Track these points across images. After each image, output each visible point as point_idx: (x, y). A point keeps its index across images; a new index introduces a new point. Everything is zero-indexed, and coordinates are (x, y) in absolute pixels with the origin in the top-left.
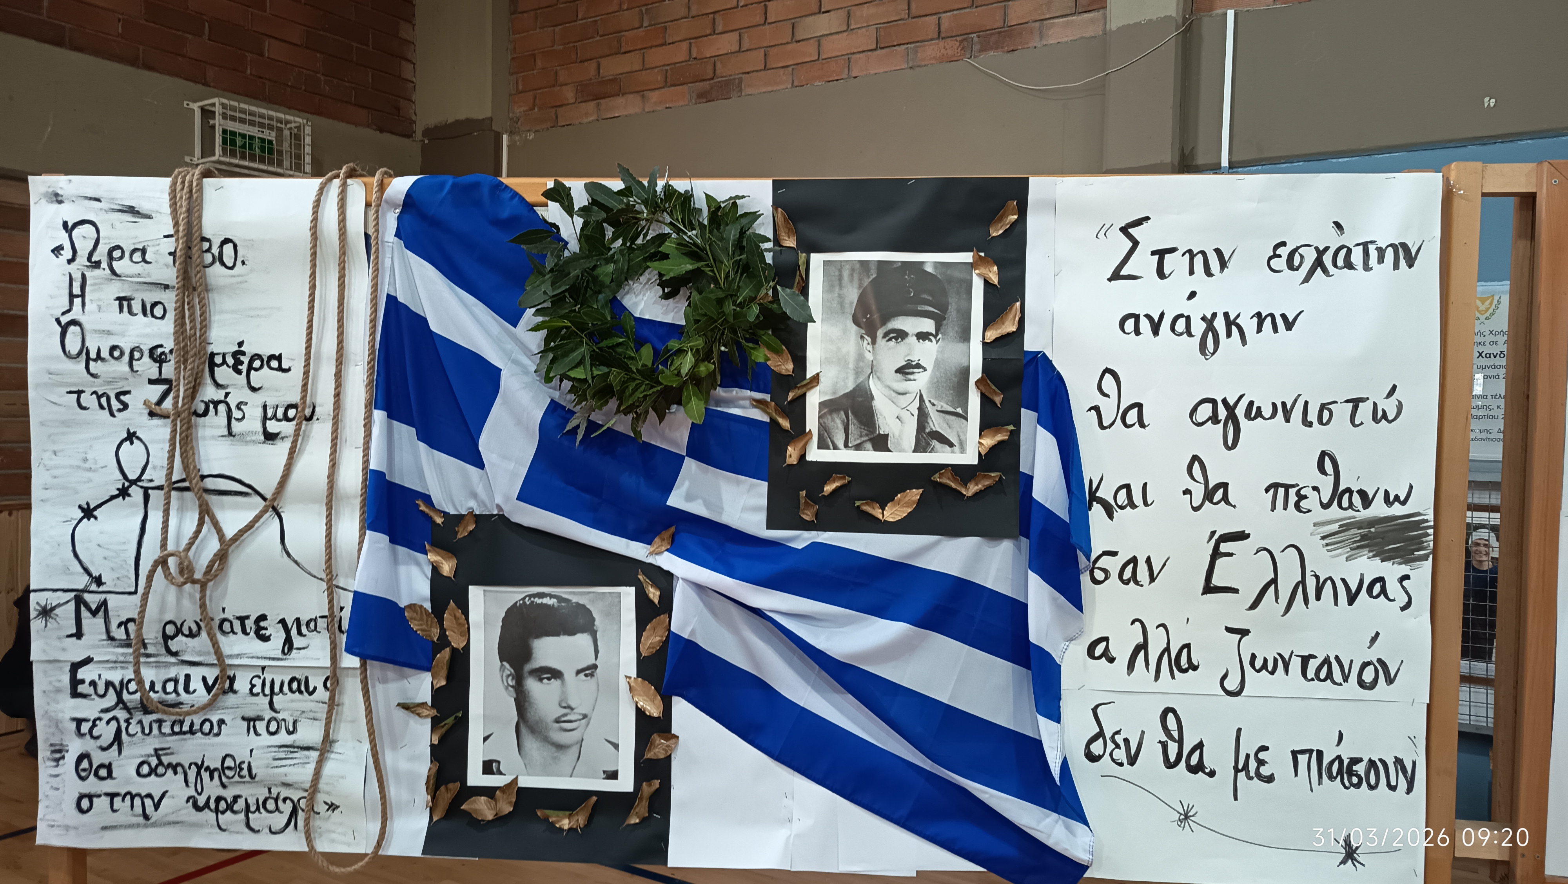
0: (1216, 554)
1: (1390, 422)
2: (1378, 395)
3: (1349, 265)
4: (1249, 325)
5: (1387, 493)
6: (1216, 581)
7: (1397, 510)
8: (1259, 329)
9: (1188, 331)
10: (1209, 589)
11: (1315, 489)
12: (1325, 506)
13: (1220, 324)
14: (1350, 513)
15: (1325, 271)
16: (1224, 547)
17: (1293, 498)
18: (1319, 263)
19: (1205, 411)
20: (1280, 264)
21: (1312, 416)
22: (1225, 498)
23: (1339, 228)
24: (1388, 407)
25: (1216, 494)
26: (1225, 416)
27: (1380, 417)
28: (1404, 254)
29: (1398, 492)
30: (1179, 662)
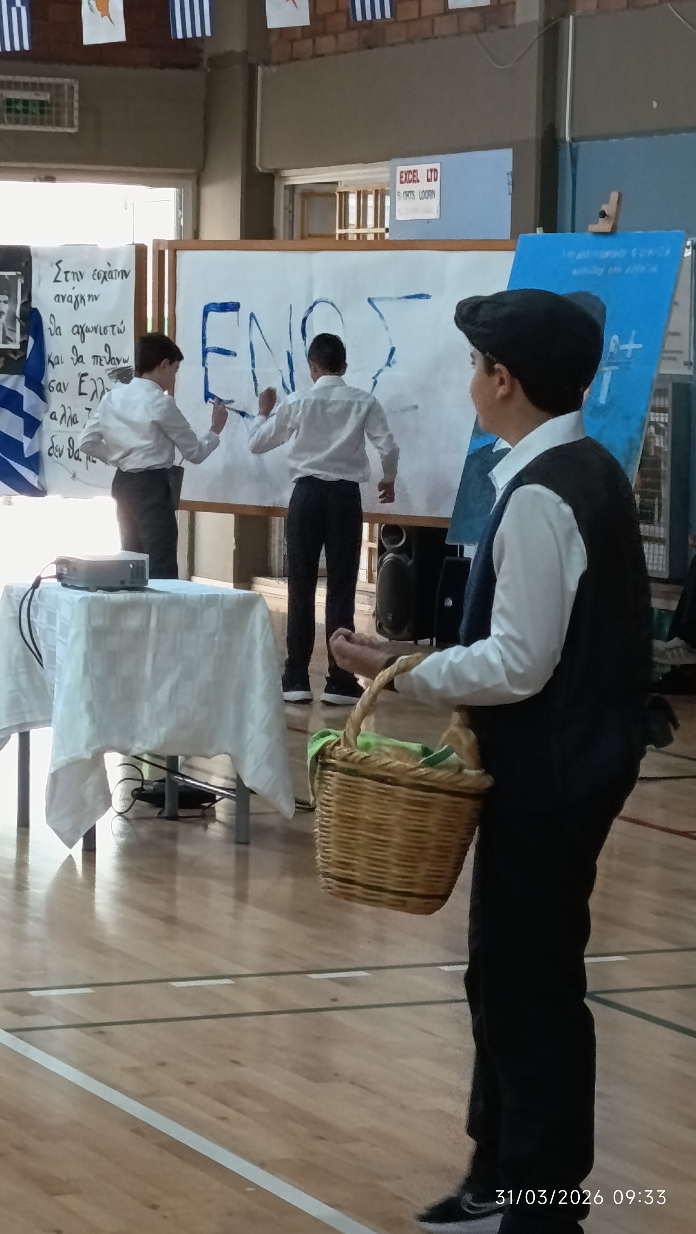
0: (81, 381)
1: (122, 333)
2: (118, 324)
3: (112, 278)
4: (86, 298)
5: (123, 359)
6: (82, 391)
7: (126, 365)
8: (89, 301)
9: (71, 301)
10: (81, 394)
11: (105, 357)
12: (108, 363)
13: (79, 299)
14: (114, 366)
15: (107, 281)
16: (83, 378)
17: (99, 361)
18: (105, 278)
19: (76, 329)
20: (96, 277)
21: (102, 332)
22: (82, 361)
23: (109, 264)
24: (122, 328)
25: (80, 359)
26: (81, 331)
27: (120, 332)
28: (125, 274)
29: (126, 358)
30: (74, 421)
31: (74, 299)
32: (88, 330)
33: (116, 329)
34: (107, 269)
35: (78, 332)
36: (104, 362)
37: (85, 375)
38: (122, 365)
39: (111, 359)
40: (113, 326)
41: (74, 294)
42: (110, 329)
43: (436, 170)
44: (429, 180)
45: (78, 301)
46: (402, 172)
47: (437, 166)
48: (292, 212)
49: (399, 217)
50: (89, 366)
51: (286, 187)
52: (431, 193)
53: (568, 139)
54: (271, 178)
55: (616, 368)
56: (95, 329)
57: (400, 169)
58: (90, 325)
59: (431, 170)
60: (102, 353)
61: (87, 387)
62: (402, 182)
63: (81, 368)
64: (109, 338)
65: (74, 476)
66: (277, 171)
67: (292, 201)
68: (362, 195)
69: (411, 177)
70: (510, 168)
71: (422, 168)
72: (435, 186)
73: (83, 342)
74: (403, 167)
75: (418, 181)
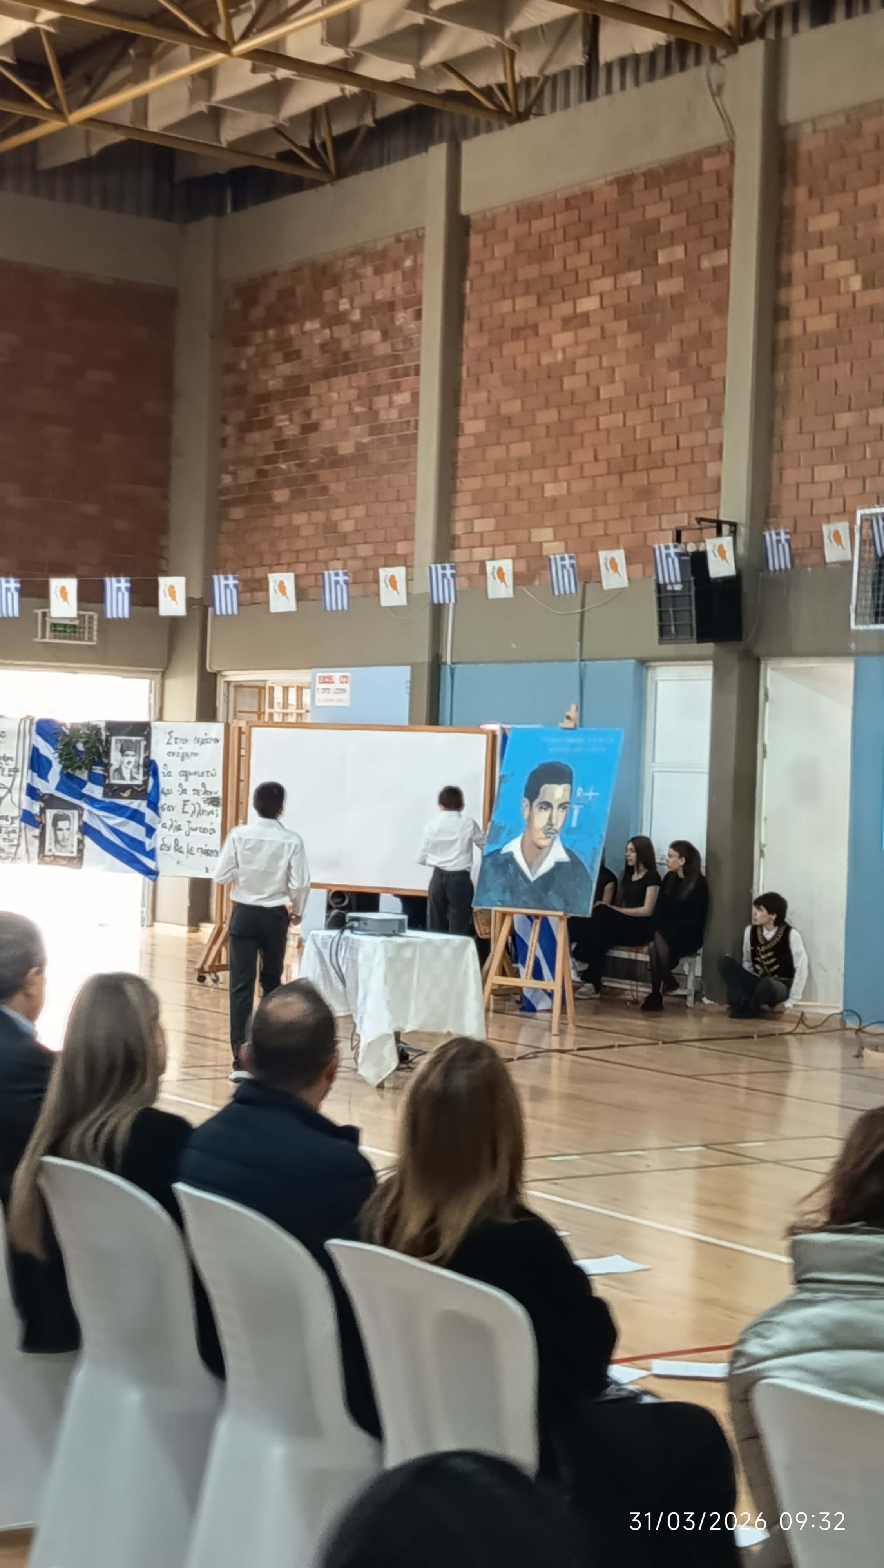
0: (184, 805)
1: (214, 776)
2: (212, 771)
3: (207, 742)
4: (190, 755)
5: (214, 792)
6: (185, 810)
7: (215, 795)
8: (192, 756)
9: (179, 756)
10: (183, 812)
11: (201, 791)
12: (203, 794)
14: (207, 796)
15: (204, 744)
16: (186, 803)
17: (198, 793)
18: (202, 742)
19: (182, 773)
20: (196, 742)
21: (201, 775)
22: (186, 793)
23: (206, 734)
24: (213, 773)
25: (184, 791)
26: (186, 774)
27: (212, 775)
28: (217, 741)
29: (216, 791)
30: (179, 828)
31: (181, 755)
32: (190, 774)
33: (209, 774)
34: (205, 737)
35: (183, 775)
36: (201, 793)
37: (188, 801)
38: (213, 795)
39: (206, 792)
40: (208, 772)
41: (181, 751)
42: (205, 774)
43: (346, 677)
44: (341, 682)
45: (184, 756)
46: (320, 677)
47: (348, 674)
48: (228, 697)
49: (317, 704)
50: (190, 795)
51: (225, 682)
52: (343, 690)
53: (449, 662)
54: (215, 675)
55: (582, 806)
56: (195, 773)
57: (319, 675)
58: (192, 771)
59: (343, 677)
60: (200, 788)
61: (189, 808)
62: (320, 683)
63: (185, 797)
64: (204, 779)
65: (178, 862)
66: (219, 672)
67: (228, 690)
68: (286, 689)
69: (328, 680)
70: (409, 679)
71: (336, 674)
72: (347, 686)
73: (186, 780)
74: (320, 673)
75: (332, 683)
